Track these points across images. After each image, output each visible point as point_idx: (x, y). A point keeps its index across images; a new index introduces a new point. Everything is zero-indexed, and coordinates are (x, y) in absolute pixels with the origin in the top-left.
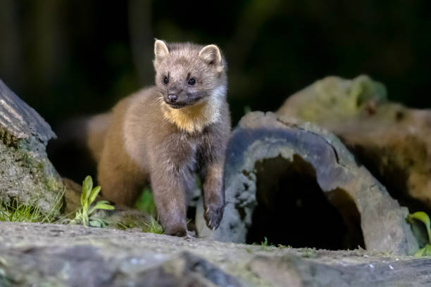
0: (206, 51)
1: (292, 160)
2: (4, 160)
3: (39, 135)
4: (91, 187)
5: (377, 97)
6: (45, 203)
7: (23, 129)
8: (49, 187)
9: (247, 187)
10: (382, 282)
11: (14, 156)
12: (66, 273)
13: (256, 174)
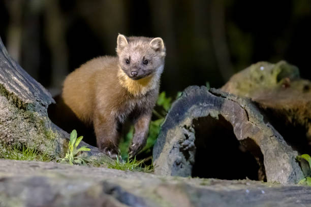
0: (154, 42)
1: (218, 118)
2: (16, 118)
3: (42, 101)
4: (76, 137)
5: (292, 76)
6: (45, 148)
7: (29, 97)
8: (48, 137)
9: (187, 137)
10: (254, 202)
11: (23, 115)
12: (25, 195)
13: (195, 128)
